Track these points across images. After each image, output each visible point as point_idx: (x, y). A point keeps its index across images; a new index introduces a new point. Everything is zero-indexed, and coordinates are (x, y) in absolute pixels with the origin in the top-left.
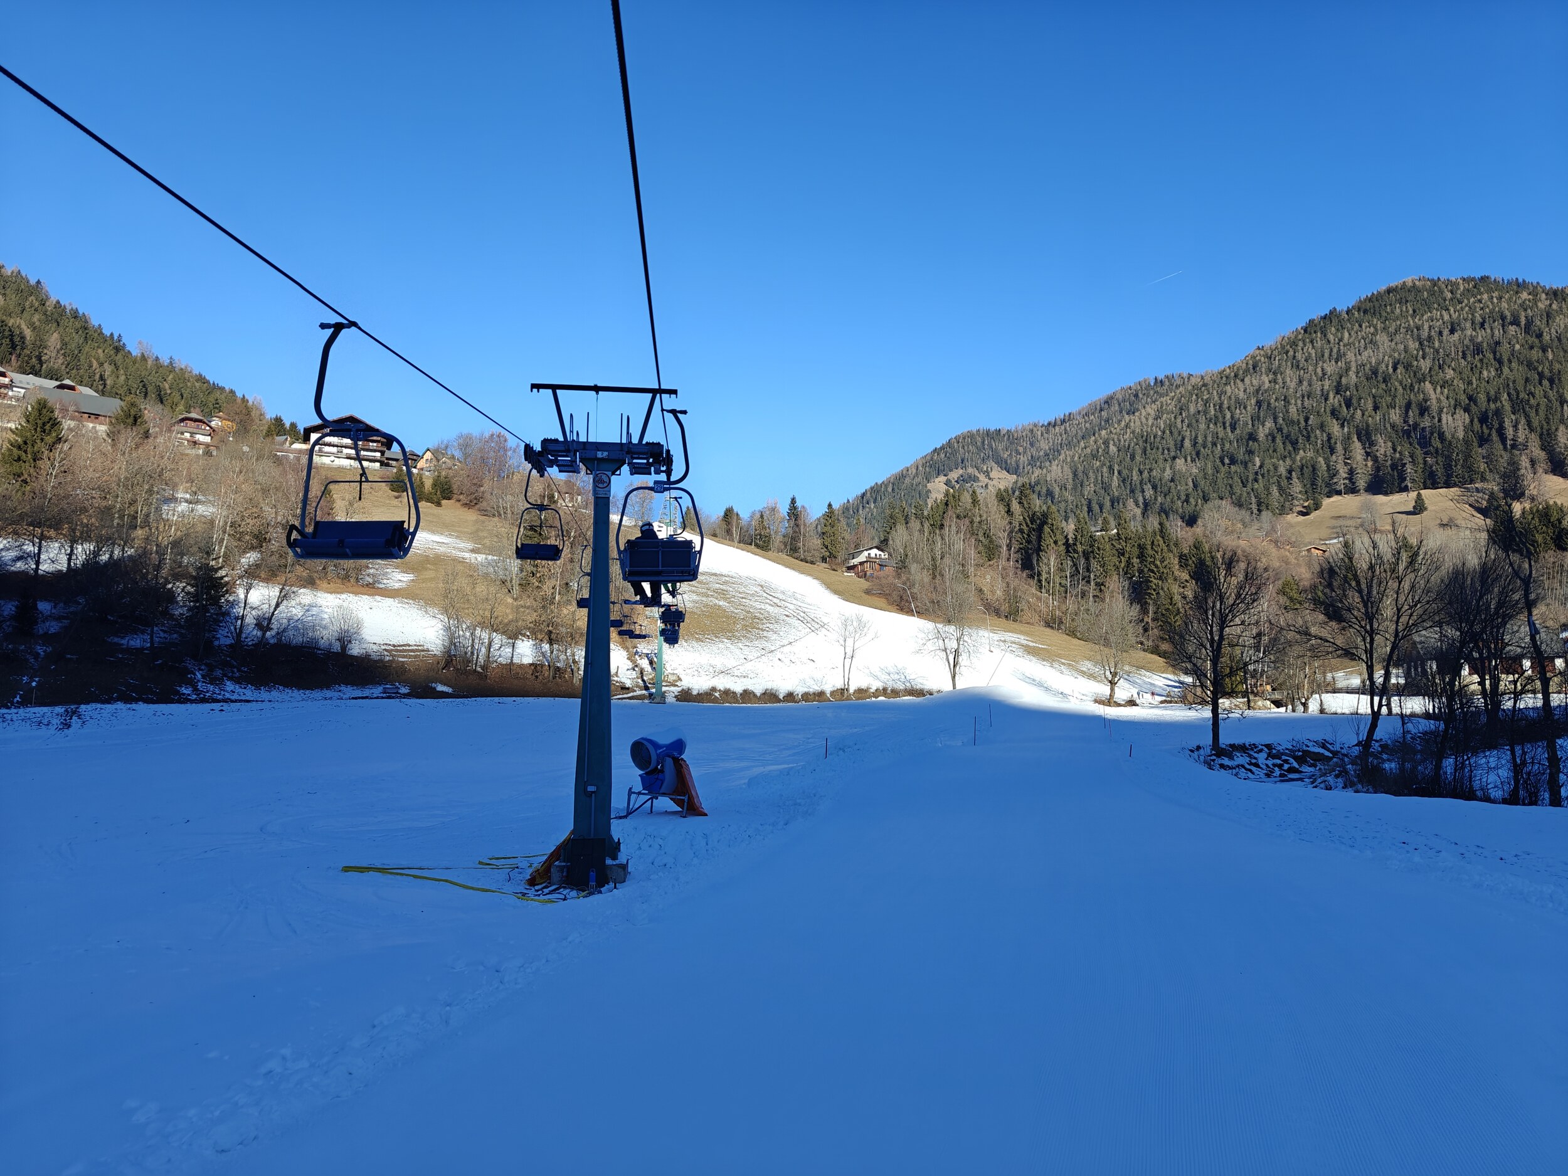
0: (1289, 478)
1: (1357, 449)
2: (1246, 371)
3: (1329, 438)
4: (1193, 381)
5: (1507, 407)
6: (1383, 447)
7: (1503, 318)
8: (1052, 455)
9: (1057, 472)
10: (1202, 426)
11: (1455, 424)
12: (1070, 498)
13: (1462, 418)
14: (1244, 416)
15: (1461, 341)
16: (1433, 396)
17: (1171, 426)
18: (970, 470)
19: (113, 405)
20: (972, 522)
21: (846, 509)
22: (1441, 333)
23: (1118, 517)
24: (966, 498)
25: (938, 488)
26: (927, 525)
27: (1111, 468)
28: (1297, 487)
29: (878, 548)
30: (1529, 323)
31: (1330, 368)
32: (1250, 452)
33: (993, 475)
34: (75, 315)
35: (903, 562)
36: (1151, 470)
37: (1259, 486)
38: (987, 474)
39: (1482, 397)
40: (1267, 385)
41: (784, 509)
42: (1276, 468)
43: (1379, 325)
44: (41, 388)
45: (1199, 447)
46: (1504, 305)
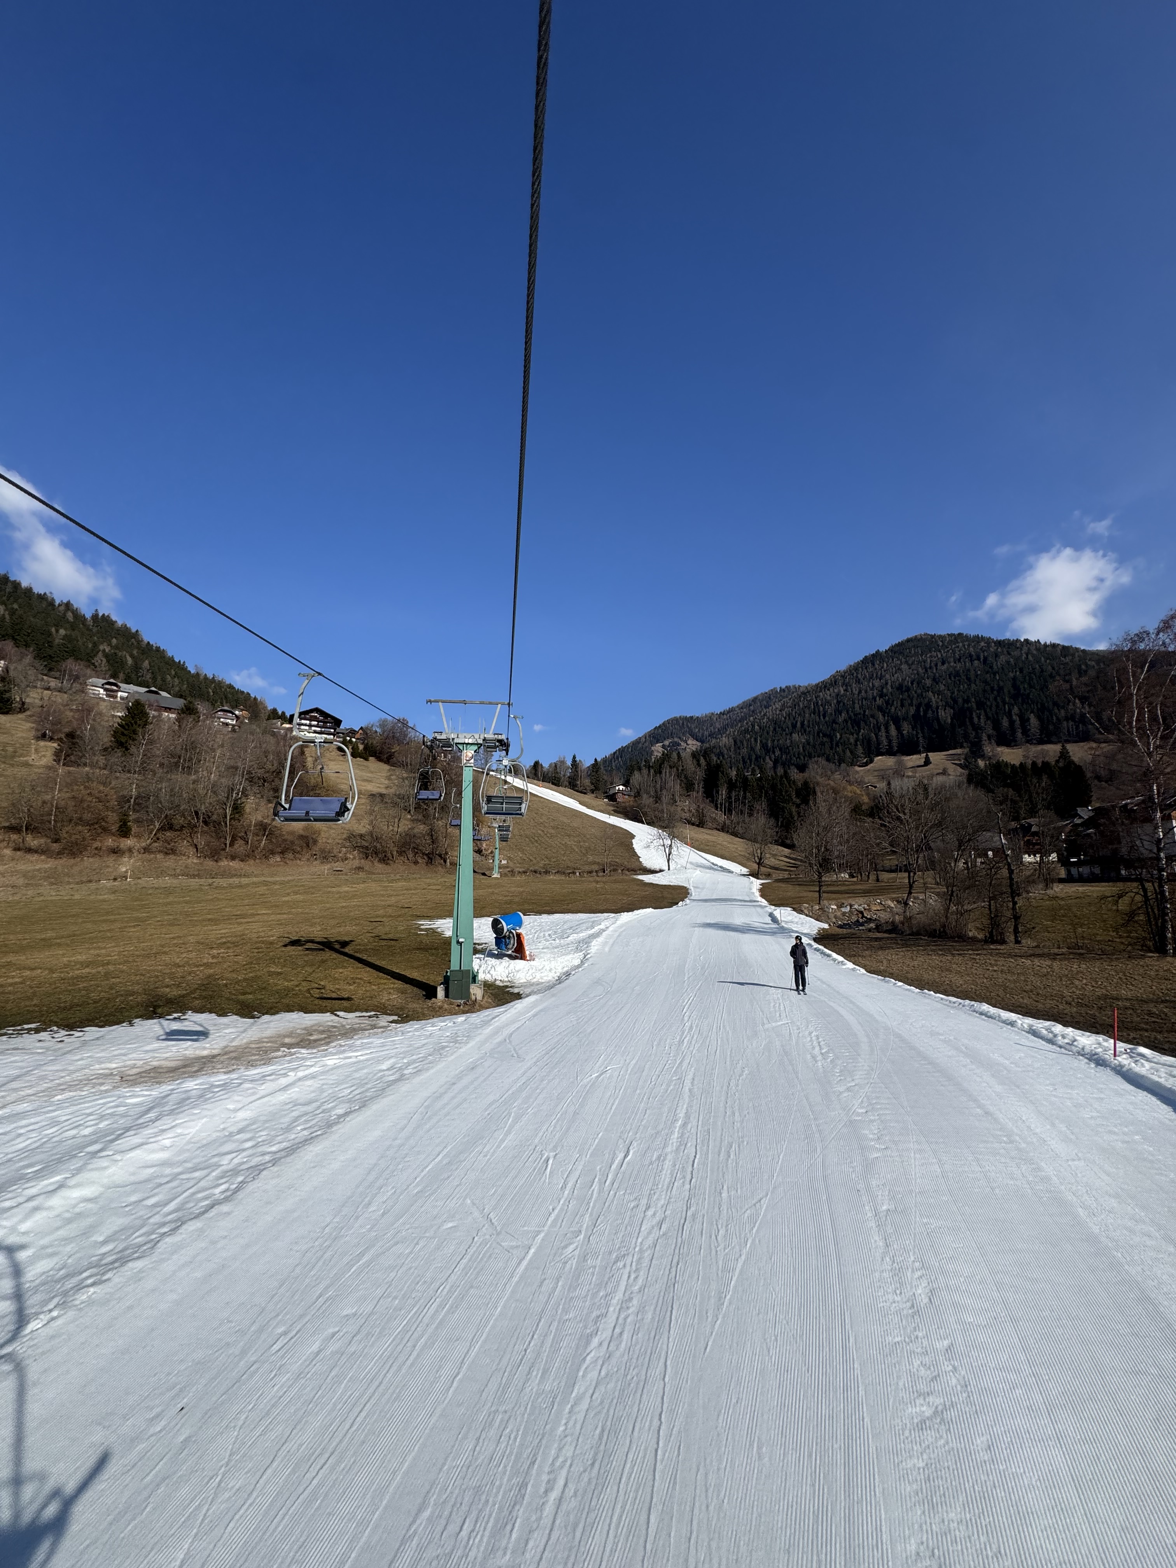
0: (856, 745)
1: (892, 728)
2: (831, 684)
3: (878, 723)
4: (801, 689)
5: (975, 706)
6: (906, 728)
7: (971, 656)
8: (723, 730)
9: (725, 740)
10: (807, 715)
11: (945, 715)
12: (733, 756)
13: (950, 712)
14: (830, 710)
15: (948, 669)
16: (933, 700)
17: (789, 715)
18: (676, 739)
19: (180, 703)
20: (678, 770)
21: (605, 760)
22: (936, 665)
23: (760, 768)
24: (675, 755)
25: (658, 750)
26: (652, 771)
27: (756, 740)
28: (860, 750)
29: (623, 785)
30: (985, 659)
31: (877, 683)
32: (834, 730)
33: (689, 742)
34: (158, 649)
35: (638, 793)
36: (778, 740)
37: (839, 749)
38: (686, 742)
39: (960, 700)
40: (842, 692)
41: (569, 763)
42: (849, 740)
43: (903, 660)
44: (137, 692)
45: (805, 726)
46: (971, 649)
